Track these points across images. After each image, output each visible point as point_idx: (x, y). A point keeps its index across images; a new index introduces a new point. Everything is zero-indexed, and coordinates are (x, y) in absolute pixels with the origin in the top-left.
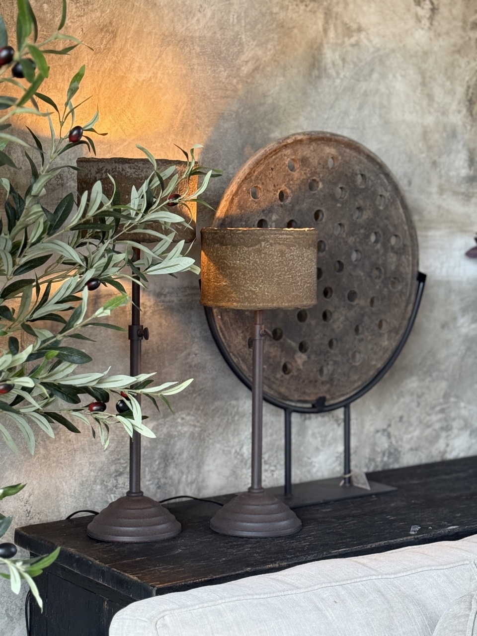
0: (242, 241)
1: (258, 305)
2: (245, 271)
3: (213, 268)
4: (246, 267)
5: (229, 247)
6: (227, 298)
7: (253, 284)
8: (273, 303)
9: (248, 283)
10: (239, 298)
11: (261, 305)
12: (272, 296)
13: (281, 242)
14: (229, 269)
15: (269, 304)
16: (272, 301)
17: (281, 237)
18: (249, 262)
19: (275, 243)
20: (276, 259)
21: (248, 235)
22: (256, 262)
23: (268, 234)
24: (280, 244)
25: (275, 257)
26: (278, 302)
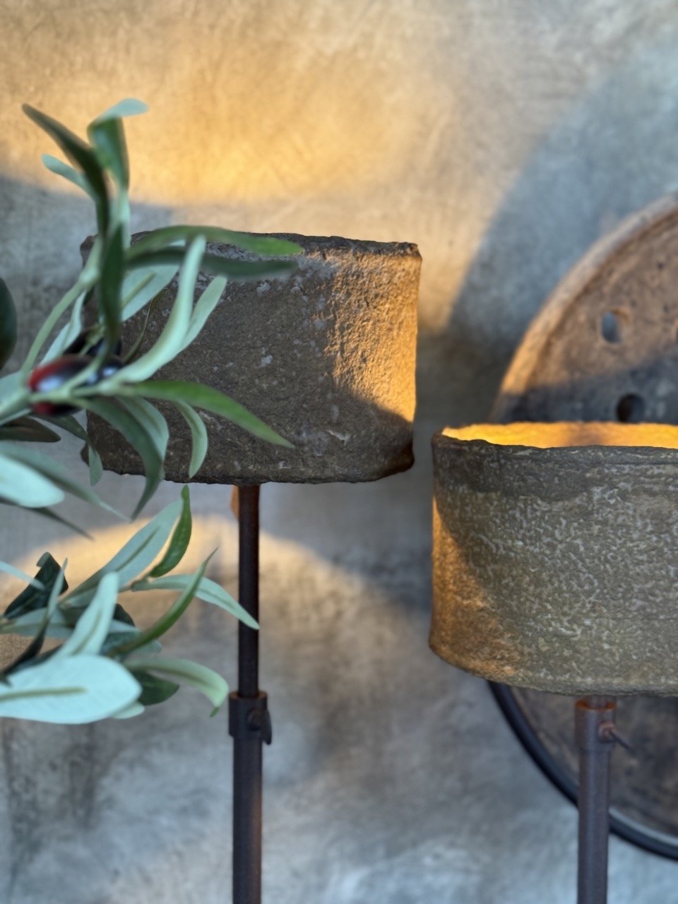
0: (531, 480)
1: (579, 679)
2: (540, 572)
3: (452, 553)
4: (542, 563)
5: (493, 495)
6: (487, 650)
7: (565, 614)
8: (627, 677)
9: (548, 612)
10: (522, 654)
11: (589, 680)
12: (626, 655)
13: (656, 488)
14: (495, 562)
15: (616, 681)
16: (626, 671)
17: (656, 471)
18: (552, 547)
19: (635, 492)
20: (641, 539)
21: (550, 465)
22: (573, 548)
23: (613, 463)
24: (653, 494)
25: (635, 536)
26: (644, 675)
